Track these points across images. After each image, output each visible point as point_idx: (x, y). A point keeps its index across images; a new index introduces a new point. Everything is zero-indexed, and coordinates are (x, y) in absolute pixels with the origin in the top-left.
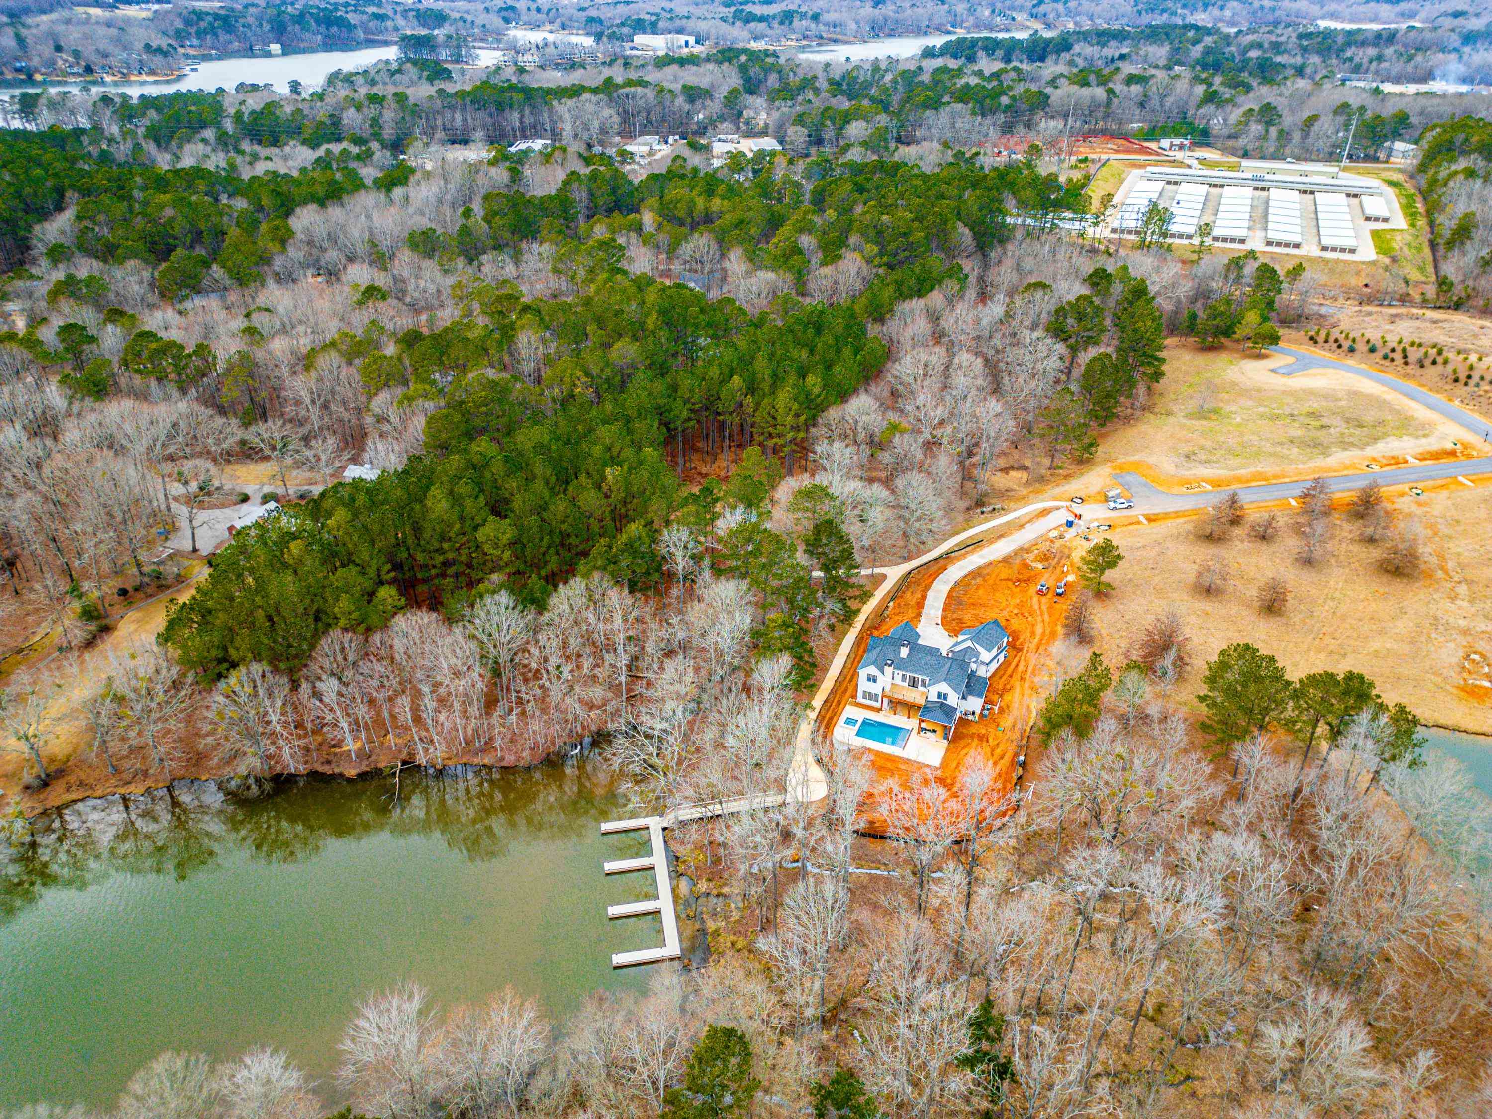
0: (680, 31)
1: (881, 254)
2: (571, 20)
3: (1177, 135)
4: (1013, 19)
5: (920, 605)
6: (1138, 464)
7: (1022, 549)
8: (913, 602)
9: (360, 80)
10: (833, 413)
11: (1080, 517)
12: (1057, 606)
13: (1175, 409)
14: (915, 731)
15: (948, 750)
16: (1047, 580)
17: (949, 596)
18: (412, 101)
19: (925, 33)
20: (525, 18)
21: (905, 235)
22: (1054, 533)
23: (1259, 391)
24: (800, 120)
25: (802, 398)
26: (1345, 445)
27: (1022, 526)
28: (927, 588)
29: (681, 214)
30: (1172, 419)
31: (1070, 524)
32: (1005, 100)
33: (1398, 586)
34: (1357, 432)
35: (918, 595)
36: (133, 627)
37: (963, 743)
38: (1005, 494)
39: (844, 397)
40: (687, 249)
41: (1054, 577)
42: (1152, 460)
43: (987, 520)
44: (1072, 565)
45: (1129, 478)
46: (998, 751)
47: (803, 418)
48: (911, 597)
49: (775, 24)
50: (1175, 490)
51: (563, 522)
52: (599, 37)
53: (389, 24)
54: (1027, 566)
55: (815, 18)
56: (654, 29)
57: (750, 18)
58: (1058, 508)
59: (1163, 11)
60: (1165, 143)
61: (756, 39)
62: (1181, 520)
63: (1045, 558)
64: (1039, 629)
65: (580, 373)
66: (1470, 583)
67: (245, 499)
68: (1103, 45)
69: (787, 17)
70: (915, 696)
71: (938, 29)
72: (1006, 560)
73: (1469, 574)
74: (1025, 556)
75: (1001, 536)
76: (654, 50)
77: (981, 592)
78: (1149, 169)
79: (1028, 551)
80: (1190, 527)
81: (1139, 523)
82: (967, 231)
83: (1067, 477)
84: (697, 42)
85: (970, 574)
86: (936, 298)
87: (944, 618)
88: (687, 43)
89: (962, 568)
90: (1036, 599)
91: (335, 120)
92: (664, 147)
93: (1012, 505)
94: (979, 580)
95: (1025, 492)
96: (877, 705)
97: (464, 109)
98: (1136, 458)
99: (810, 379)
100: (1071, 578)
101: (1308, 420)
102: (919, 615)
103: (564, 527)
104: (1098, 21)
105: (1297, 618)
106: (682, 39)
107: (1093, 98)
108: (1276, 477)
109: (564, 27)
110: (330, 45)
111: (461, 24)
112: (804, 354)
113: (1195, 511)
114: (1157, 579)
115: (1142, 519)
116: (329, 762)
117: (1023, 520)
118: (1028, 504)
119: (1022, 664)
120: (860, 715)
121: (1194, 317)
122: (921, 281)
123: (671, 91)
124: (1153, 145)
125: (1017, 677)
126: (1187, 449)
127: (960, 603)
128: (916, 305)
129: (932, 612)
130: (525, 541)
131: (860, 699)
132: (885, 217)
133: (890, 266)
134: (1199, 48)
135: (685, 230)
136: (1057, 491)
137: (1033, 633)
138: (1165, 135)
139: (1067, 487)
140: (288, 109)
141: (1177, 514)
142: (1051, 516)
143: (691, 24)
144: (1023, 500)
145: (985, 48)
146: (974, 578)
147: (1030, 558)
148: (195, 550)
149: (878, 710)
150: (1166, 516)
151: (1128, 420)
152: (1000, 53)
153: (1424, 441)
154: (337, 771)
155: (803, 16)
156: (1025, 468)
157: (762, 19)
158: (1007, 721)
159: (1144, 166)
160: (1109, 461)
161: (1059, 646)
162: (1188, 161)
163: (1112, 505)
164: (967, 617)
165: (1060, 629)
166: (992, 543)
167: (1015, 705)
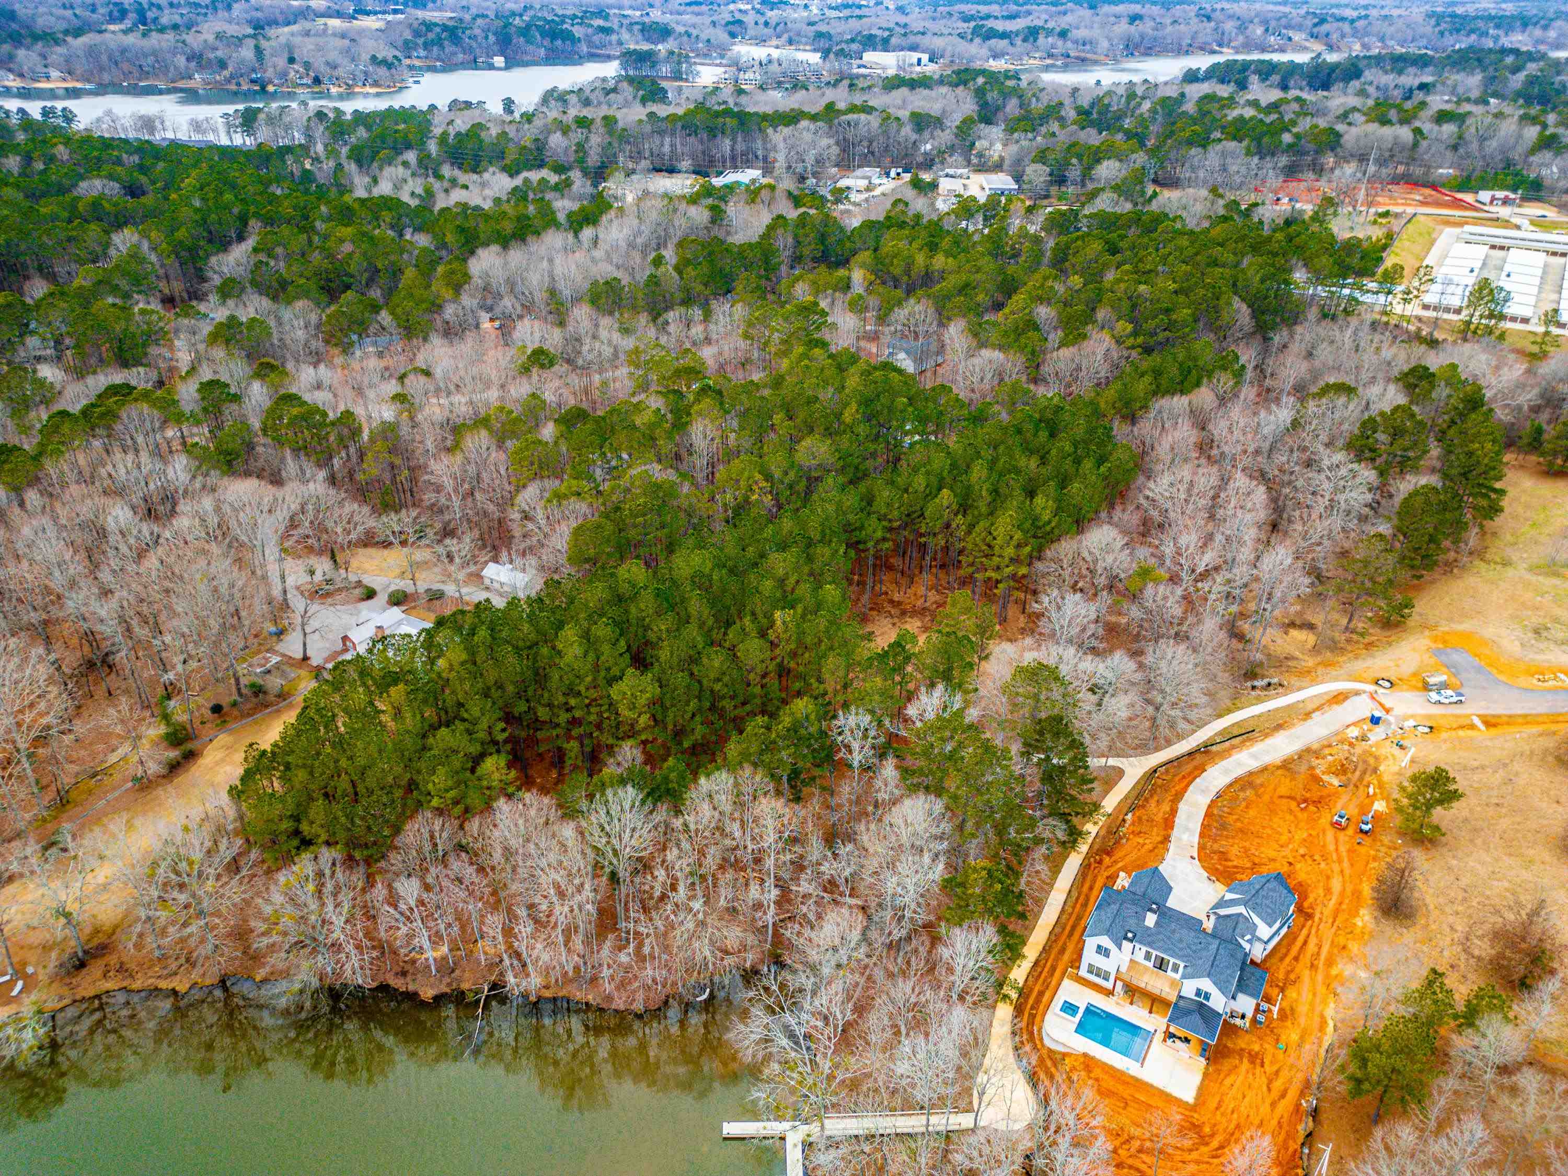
0: (914, 48)
1: (1135, 334)
2: (799, 34)
3: (1503, 187)
4: (1290, 39)
5: (1169, 823)
6: (1467, 636)
7: (1308, 750)
8: (1159, 818)
9: (573, 99)
10: (1066, 548)
11: (1388, 711)
12: (1363, 850)
13: (1515, 557)
14: (1159, 1036)
15: (1206, 1075)
16: (1346, 806)
17: (1208, 814)
18: (621, 125)
19: (1187, 53)
20: (751, 32)
21: (1167, 311)
22: (1354, 732)
24: (1041, 157)
25: (1027, 525)
27: (1308, 715)
28: (1178, 797)
29: (897, 271)
30: (1510, 572)
31: (1375, 721)
32: (1287, 138)
35: (1166, 807)
36: (219, 755)
37: (1227, 1064)
38: (1283, 662)
39: (1080, 524)
40: (900, 314)
41: (1355, 801)
42: (1489, 632)
43: (1259, 700)
44: (1381, 786)
45: (1456, 657)
46: (1278, 1084)
47: (1028, 549)
48: (1156, 809)
49: (1018, 41)
50: (1523, 681)
51: (718, 680)
52: (826, 53)
53: (614, 38)
54: (1316, 779)
55: (1063, 34)
56: (885, 45)
57: (991, 34)
58: (1357, 693)
59: (1472, 31)
60: (1485, 196)
61: (995, 57)
62: (1535, 729)
63: (1342, 769)
64: (1336, 884)
65: (758, 476)
67: (370, 594)
68: (1400, 73)
69: (1032, 34)
70: (1160, 984)
71: (1202, 49)
72: (1287, 765)
74: (1315, 762)
75: (1279, 727)
76: (884, 69)
77: (1252, 813)
78: (1467, 228)
79: (1317, 754)
80: (1550, 743)
81: (1472, 727)
82: (1244, 307)
83: (1369, 646)
84: (931, 60)
85: (1237, 780)
86: (1204, 396)
87: (1201, 848)
88: (919, 60)
89: (1226, 772)
90: (1330, 834)
91: (540, 145)
92: (885, 180)
93: (1294, 681)
94: (1249, 793)
95: (1310, 662)
96: (1109, 985)
97: (673, 134)
98: (1465, 626)
99: (1039, 500)
100: (1379, 806)
102: (1166, 839)
103: (717, 687)
104: (1391, 43)
106: (914, 56)
107: (1396, 138)
109: (790, 42)
110: (554, 58)
111: (685, 38)
112: (1033, 463)
114: (1505, 823)
115: (1477, 722)
116: (404, 974)
117: (1310, 707)
118: (1314, 682)
119: (1313, 941)
120: (1082, 997)
121: (1539, 431)
122: (1186, 373)
123: (898, 119)
124: (1469, 198)
125: (1306, 959)
126: (1535, 621)
127: (1223, 827)
128: (1179, 402)
129: (1185, 837)
130: (668, 704)
131: (1083, 972)
132: (1142, 288)
133: (1148, 350)
134: (1521, 76)
135: (899, 293)
136: (1359, 665)
137: (1328, 891)
138: (1485, 187)
139: (1369, 662)
140: (494, 131)
141: (1527, 719)
142: (1347, 704)
143: (925, 41)
144: (1308, 675)
145: (1258, 72)
146: (1242, 789)
147: (1321, 767)
148: (306, 658)
149: (1110, 993)
150: (1511, 720)
151: (1450, 567)
152: (1276, 78)
154: (411, 988)
155: (1049, 32)
156: (1311, 627)
157: (1004, 35)
158: (1292, 1035)
159: (1461, 225)
160: (1424, 627)
161: (1365, 918)
162: (1516, 220)
163: (1434, 696)
164: (1234, 851)
165: (1367, 890)
166: (1267, 736)
167: (1303, 1009)
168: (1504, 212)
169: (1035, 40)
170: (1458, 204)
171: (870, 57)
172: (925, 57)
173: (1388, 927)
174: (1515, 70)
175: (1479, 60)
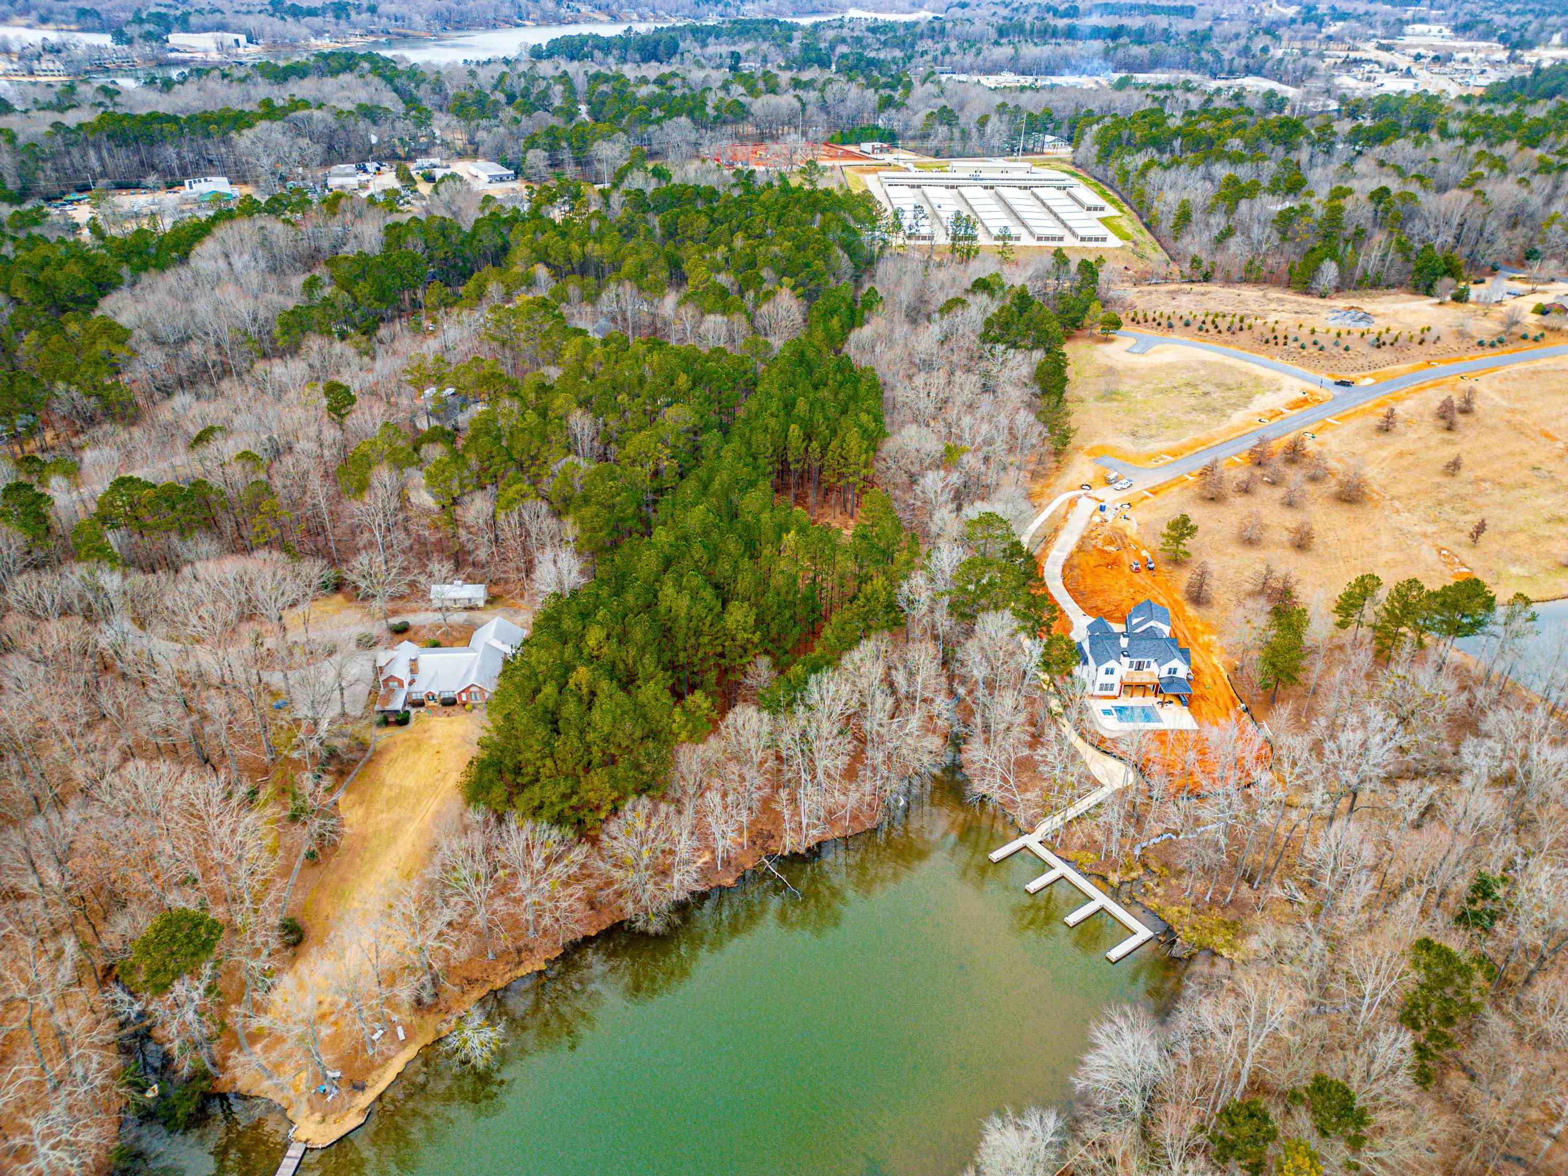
6: (1102, 448)
7: (1084, 537)
11: (1102, 502)
12: (1158, 578)
13: (1082, 394)
14: (1158, 707)
17: (1069, 591)
19: (495, 27)
22: (1097, 519)
23: (1132, 370)
26: (1236, 406)
27: (1065, 518)
31: (1102, 509)
33: (1357, 510)
34: (1230, 394)
37: (1195, 705)
41: (1131, 556)
42: (1111, 442)
44: (1136, 543)
45: (1110, 461)
46: (1222, 705)
50: (1149, 464)
54: (1103, 551)
55: (373, 10)
58: (1079, 497)
60: (866, 147)
62: (1176, 489)
63: (1110, 541)
66: (1398, 498)
69: (341, 10)
70: (1144, 677)
72: (1081, 549)
73: (1394, 492)
74: (1093, 542)
75: (1056, 530)
77: (1088, 581)
78: (881, 174)
79: (1090, 537)
80: (1189, 494)
81: (1146, 497)
83: (1059, 469)
84: (250, 41)
85: (1064, 567)
86: (877, 325)
88: (237, 41)
89: (1054, 564)
90: (1136, 576)
94: (1077, 571)
95: (1038, 488)
96: (1115, 692)
98: (1097, 442)
101: (1190, 390)
105: (1321, 550)
106: (227, 37)
108: (1208, 441)
113: (1179, 480)
115: (1147, 493)
117: (1063, 512)
118: (1051, 498)
124: (856, 150)
127: (1083, 594)
129: (1069, 606)
135: (594, 280)
136: (1063, 482)
139: (1067, 478)
141: (1168, 485)
142: (1079, 505)
146: (1071, 570)
147: (1098, 544)
149: (1115, 697)
150: (1162, 487)
153: (1281, 394)
154: (714, 885)
155: (358, 8)
157: (311, 12)
158: (1208, 680)
159: (876, 171)
160: (1077, 449)
161: (1190, 611)
162: (901, 164)
163: (1118, 486)
164: (1100, 604)
165: (1178, 597)
166: (1056, 537)
167: (1202, 666)
168: (888, 158)
169: (348, 16)
170: (850, 155)
171: (176, 38)
172: (242, 39)
173: (1203, 610)
174: (790, 40)
175: (756, 30)
